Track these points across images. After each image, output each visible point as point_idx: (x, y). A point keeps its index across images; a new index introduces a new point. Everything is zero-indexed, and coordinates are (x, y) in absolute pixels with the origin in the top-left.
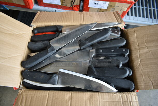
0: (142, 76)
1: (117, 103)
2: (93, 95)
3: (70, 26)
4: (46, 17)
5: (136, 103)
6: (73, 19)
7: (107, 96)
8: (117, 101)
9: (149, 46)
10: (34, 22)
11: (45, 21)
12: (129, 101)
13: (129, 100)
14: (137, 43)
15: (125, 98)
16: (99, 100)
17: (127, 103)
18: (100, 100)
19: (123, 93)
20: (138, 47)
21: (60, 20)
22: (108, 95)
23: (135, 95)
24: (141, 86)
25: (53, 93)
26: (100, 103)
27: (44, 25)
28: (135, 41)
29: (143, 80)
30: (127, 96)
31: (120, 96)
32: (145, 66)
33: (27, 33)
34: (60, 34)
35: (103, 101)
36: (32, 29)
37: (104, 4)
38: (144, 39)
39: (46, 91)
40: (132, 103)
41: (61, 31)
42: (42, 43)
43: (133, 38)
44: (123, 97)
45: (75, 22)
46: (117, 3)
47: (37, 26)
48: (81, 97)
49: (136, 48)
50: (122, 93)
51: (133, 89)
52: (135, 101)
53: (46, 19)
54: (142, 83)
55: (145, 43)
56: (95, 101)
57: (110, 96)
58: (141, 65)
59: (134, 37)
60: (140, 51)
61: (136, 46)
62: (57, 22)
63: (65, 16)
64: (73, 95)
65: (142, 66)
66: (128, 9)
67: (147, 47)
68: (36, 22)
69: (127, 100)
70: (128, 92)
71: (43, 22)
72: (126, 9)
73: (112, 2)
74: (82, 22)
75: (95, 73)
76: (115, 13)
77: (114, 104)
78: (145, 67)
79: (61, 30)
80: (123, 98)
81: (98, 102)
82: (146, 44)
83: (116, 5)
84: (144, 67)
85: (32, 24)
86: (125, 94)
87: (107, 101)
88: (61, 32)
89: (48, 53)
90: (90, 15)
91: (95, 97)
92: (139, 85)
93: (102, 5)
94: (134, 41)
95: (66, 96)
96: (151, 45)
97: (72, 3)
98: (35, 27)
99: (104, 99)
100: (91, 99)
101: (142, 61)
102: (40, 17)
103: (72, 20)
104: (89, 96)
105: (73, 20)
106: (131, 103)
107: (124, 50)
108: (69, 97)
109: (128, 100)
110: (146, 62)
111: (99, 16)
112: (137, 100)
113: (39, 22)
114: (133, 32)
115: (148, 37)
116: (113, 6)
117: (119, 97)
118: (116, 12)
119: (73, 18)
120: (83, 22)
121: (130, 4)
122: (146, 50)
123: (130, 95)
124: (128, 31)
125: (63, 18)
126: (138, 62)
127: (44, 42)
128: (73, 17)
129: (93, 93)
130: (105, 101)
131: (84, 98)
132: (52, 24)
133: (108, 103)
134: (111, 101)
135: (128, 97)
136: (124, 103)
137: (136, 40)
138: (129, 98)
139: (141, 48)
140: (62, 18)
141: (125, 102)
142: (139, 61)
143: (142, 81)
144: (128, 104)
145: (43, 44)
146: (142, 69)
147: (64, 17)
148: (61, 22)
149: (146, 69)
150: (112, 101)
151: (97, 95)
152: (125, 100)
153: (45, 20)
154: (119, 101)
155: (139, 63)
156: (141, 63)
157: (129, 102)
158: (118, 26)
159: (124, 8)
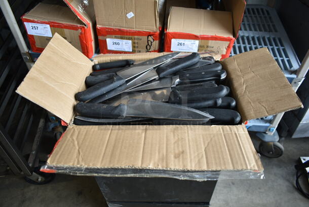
0: (250, 103)
26: (190, 135)
36: (93, 63)
37: (192, 44)
41: (133, 63)
46: (210, 41)
47: (99, 62)
60: (244, 77)
61: (238, 72)
65: (249, 92)
66: (227, 49)
72: (225, 50)
73: (203, 41)
83: (209, 45)
89: (115, 82)
93: (190, 47)
97: (148, 47)
98: (97, 63)
106: (237, 134)
121: (228, 42)
146: (249, 95)
149: (254, 94)
159: (222, 49)
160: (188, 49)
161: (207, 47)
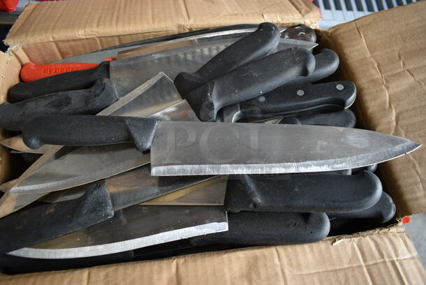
1: (350, 274)
2: (256, 258)
4: (59, 15)
5: (412, 262)
6: (150, 14)
7: (309, 256)
8: (346, 266)
9: (415, 68)
10: (14, 36)
11: (54, 28)
12: (387, 260)
13: (389, 256)
14: (373, 65)
15: (371, 250)
16: (283, 271)
17: (382, 267)
18: (287, 273)
19: (360, 233)
20: (379, 76)
21: (108, 18)
22: (312, 250)
23: (402, 237)
24: (417, 199)
25: (107, 276)
27: (52, 40)
28: (366, 58)
29: (419, 180)
30: (377, 245)
31: (353, 248)
32: (416, 131)
35: (299, 273)
38: (395, 48)
39: (77, 273)
40: (401, 265)
42: (48, 101)
43: (358, 50)
44: (366, 250)
45: (160, 22)
48: (214, 274)
49: (373, 80)
50: (356, 235)
51: (392, 213)
52: (408, 256)
53: (56, 22)
54: (419, 188)
55: (400, 58)
56: (268, 279)
57: (320, 252)
58: (403, 132)
59: (358, 47)
62: (98, 26)
63: (125, 9)
64: (182, 269)
67: (408, 70)
68: (22, 34)
69: (382, 256)
70: (377, 230)
71: (47, 30)
74: (185, 20)
77: (338, 280)
78: (416, 134)
80: (367, 254)
81: (282, 280)
82: (404, 64)
84: (412, 136)
85: (6, 42)
86: (368, 237)
87: (311, 274)
91: (265, 266)
92: (408, 197)
94: (362, 60)
95: (155, 277)
96: (421, 64)
99: (299, 267)
100: (254, 276)
101: (400, 117)
102: (36, 18)
103: (150, 17)
104: (244, 266)
105: (153, 15)
107: (340, 87)
108: (170, 281)
109: (386, 257)
110: (416, 119)
112: (415, 254)
113: (34, 31)
114: (355, 34)
115: (405, 41)
117: (349, 251)
119: (150, 11)
120: (187, 19)
122: (408, 81)
123: (386, 240)
124: (338, 32)
125: (118, 12)
126: (389, 123)
127: (54, 98)
128: (153, 9)
129: (257, 252)
130: (305, 272)
131: (228, 276)
132: (81, 34)
133: (316, 279)
134: (327, 271)
135: (382, 248)
136: (374, 270)
137: (368, 55)
138: (387, 249)
139: (391, 76)
140: (113, 14)
141: (374, 264)
142: (394, 118)
143: (416, 183)
144: (389, 272)
145: (53, 102)
147: (122, 11)
148: (111, 25)
150: (329, 269)
151: (272, 255)
152: (373, 257)
153: (53, 24)
154: (355, 265)
155: (395, 123)
156: (399, 123)
157: (389, 265)
158: (303, 23)
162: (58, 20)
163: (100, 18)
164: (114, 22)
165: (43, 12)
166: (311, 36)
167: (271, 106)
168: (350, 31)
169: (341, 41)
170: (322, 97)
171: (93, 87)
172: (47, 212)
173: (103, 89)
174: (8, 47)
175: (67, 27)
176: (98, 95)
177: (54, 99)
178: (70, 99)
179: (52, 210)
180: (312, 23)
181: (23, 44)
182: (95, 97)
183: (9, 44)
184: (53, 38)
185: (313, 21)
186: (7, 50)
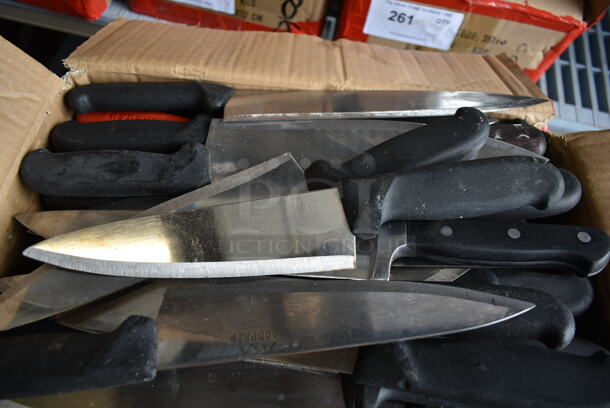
3: (270, 91)
4: (153, 40)
6: (288, 62)
11: (141, 56)
21: (225, 56)
27: (134, 71)
33: (30, 100)
34: (214, 122)
36: (63, 85)
37: (438, 21)
41: (223, 107)
42: (103, 161)
45: (300, 75)
46: (502, 22)
47: (95, 76)
53: (147, 49)
62: (206, 64)
63: (252, 48)
66: (547, 56)
68: (92, 55)
71: (129, 57)
72: (540, 56)
73: (478, 17)
74: (339, 80)
75: (407, 373)
76: (497, 60)
79: (219, 105)
83: (496, 33)
85: (67, 62)
88: (220, 113)
90: (375, 57)
93: (430, 30)
97: (290, 9)
98: (84, 80)
103: (287, 66)
105: (291, 65)
107: (584, 237)
111: (419, 63)
113: (111, 55)
116: (482, 37)
118: (499, 57)
119: (289, 57)
120: (342, 78)
121: (562, 35)
124: (582, 144)
125: (241, 52)
127: (114, 158)
128: (293, 55)
132: (178, 71)
140: (233, 52)
145: (111, 164)
147: (246, 50)
148: (225, 66)
153: (142, 50)
159: (530, 53)
160: (422, 37)
161: (487, 38)
162: (152, 45)
163: (212, 55)
164: (231, 64)
165: (132, 32)
166: (538, 144)
167: (461, 247)
168: (602, 145)
169: (584, 159)
170: (551, 248)
171: (177, 154)
172: (50, 348)
173: (191, 160)
174: (68, 70)
175: (160, 59)
176: (182, 167)
177: (113, 160)
178: (138, 164)
179: (58, 346)
180: (537, 121)
181: (91, 70)
182: (176, 169)
183: (70, 66)
184: (137, 69)
185: (540, 117)
186: (64, 74)
